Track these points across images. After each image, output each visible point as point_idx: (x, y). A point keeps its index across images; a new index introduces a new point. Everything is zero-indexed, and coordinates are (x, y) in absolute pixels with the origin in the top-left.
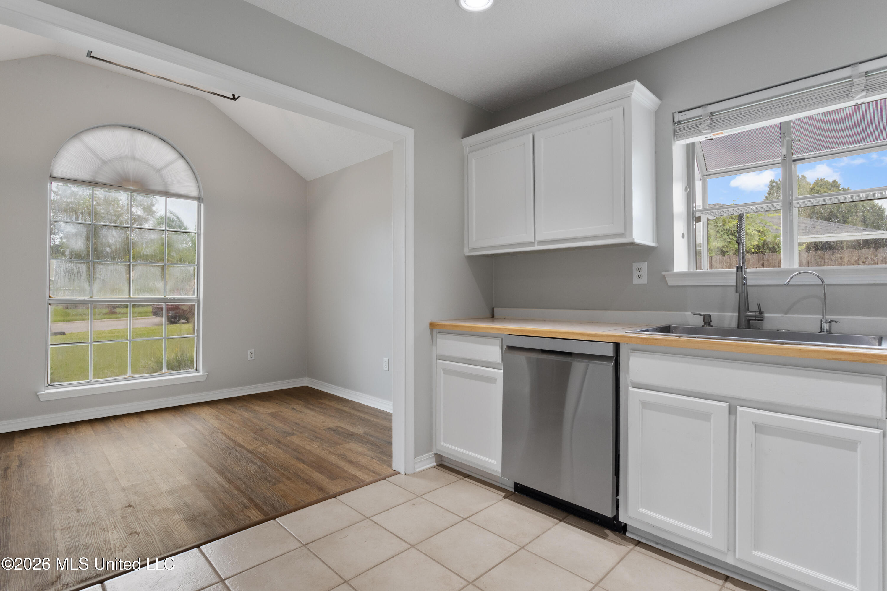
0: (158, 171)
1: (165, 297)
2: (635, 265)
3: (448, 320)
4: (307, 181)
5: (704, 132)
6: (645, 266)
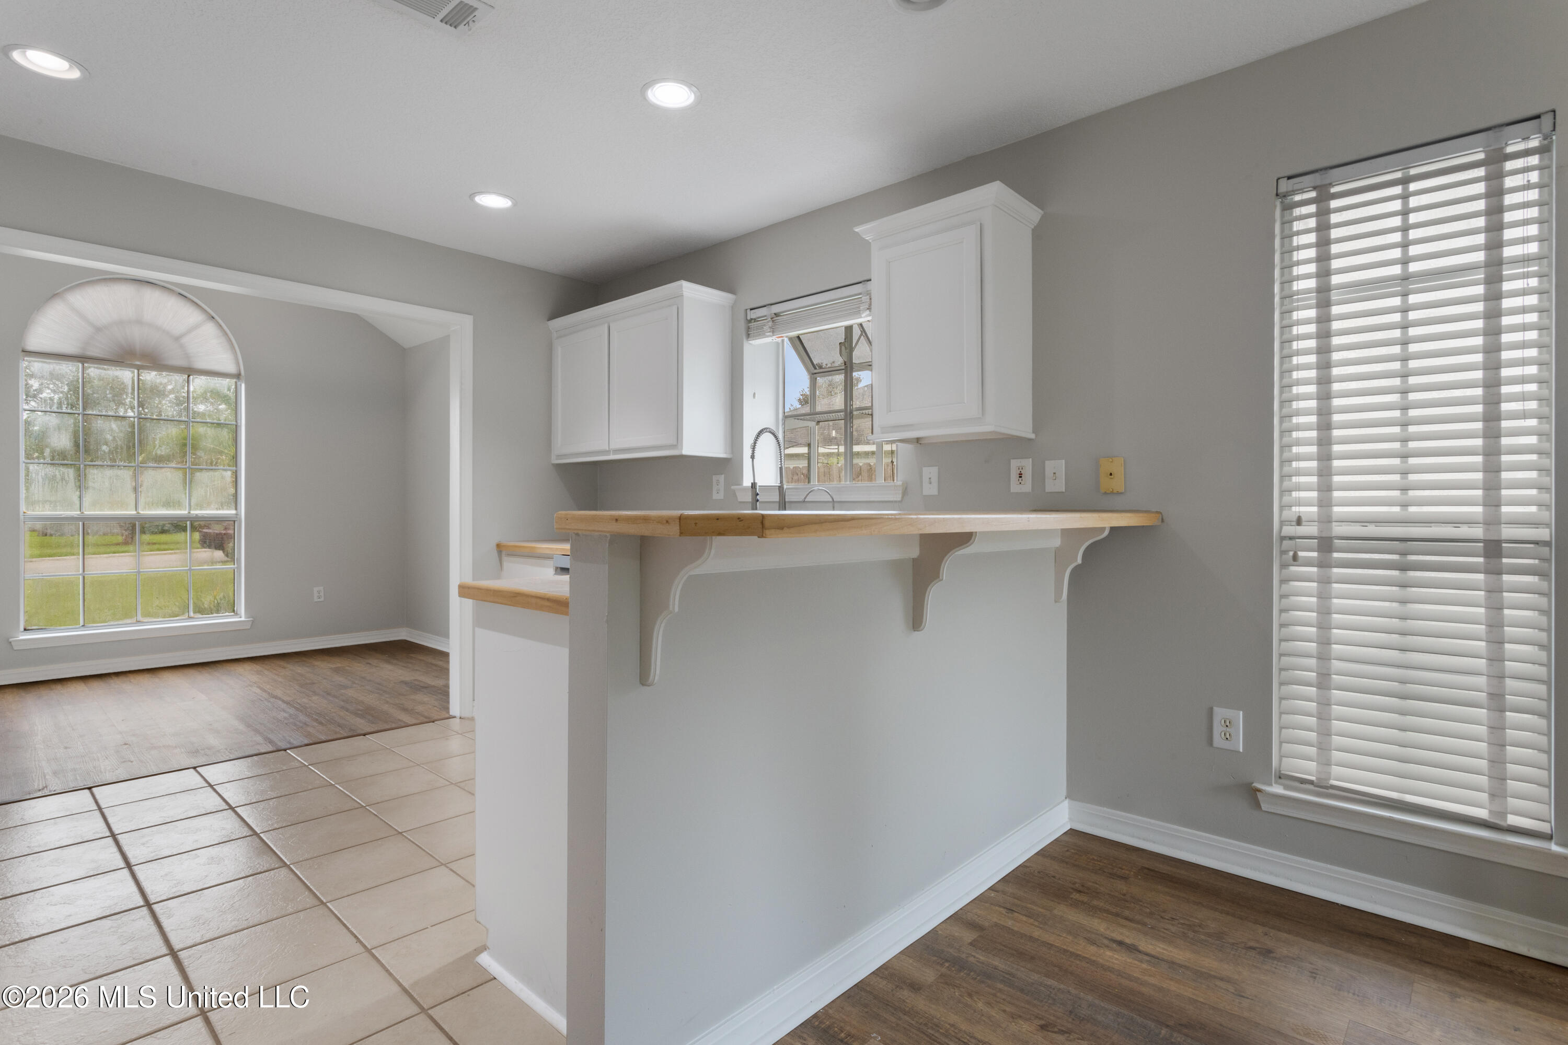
0: (177, 339)
1: (189, 513)
2: (715, 478)
3: (524, 541)
4: (404, 349)
5: (767, 334)
6: (722, 478)
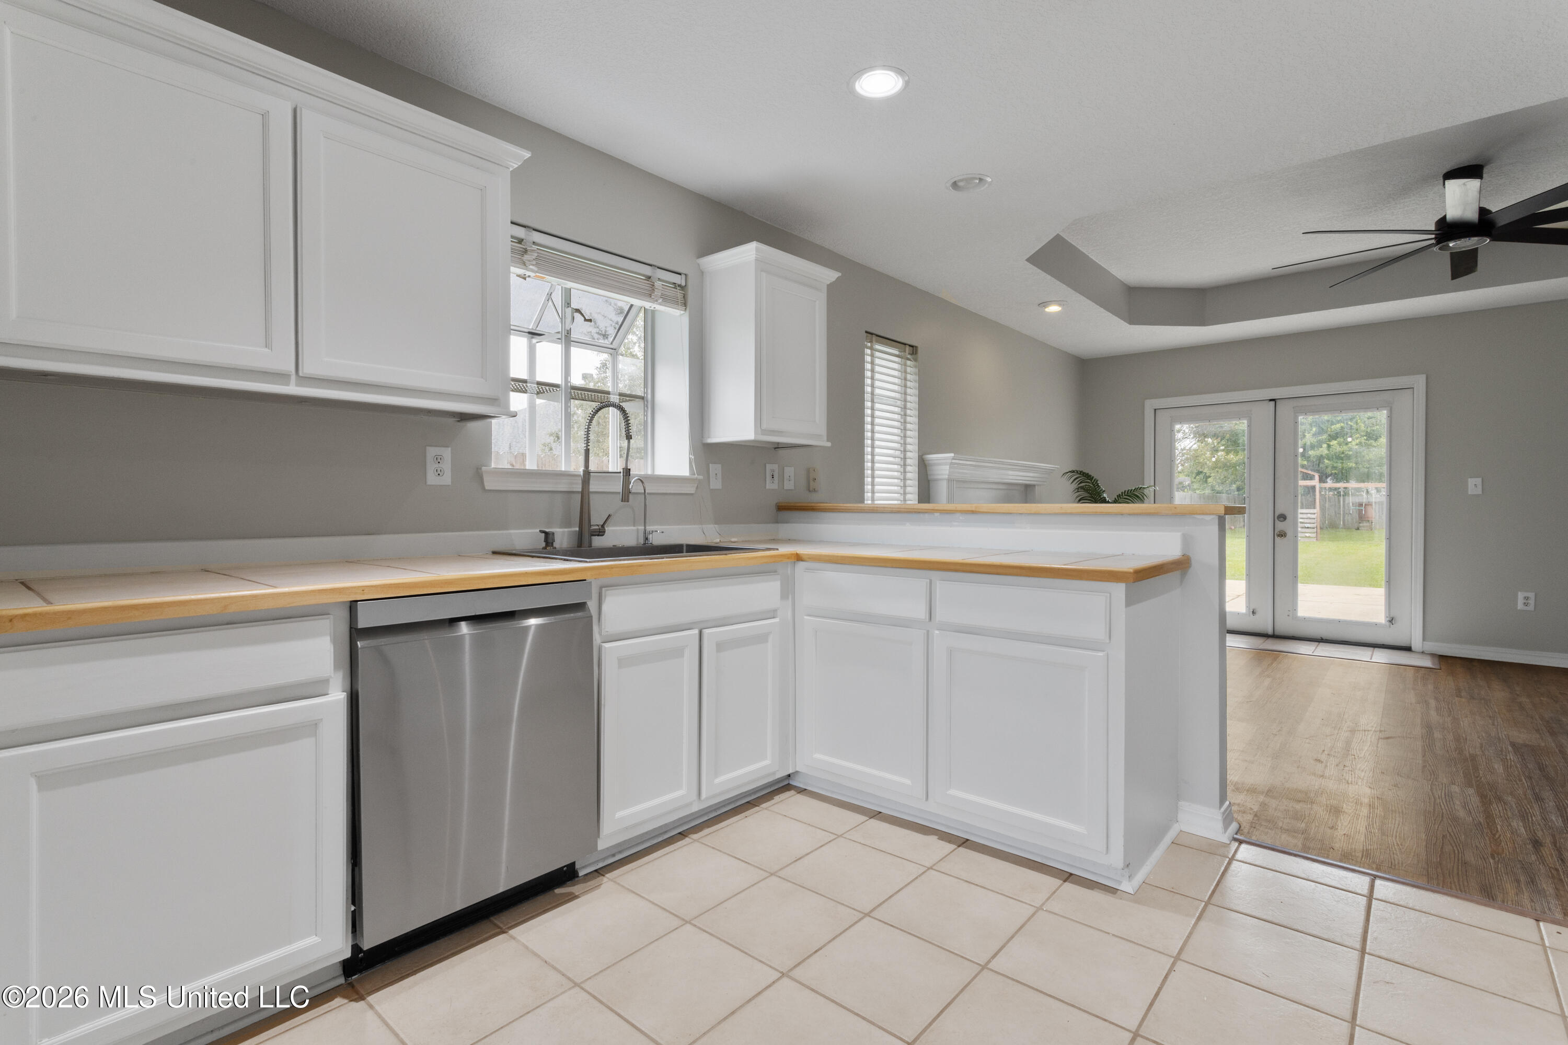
2: (431, 452)
5: (531, 267)
6: (447, 454)
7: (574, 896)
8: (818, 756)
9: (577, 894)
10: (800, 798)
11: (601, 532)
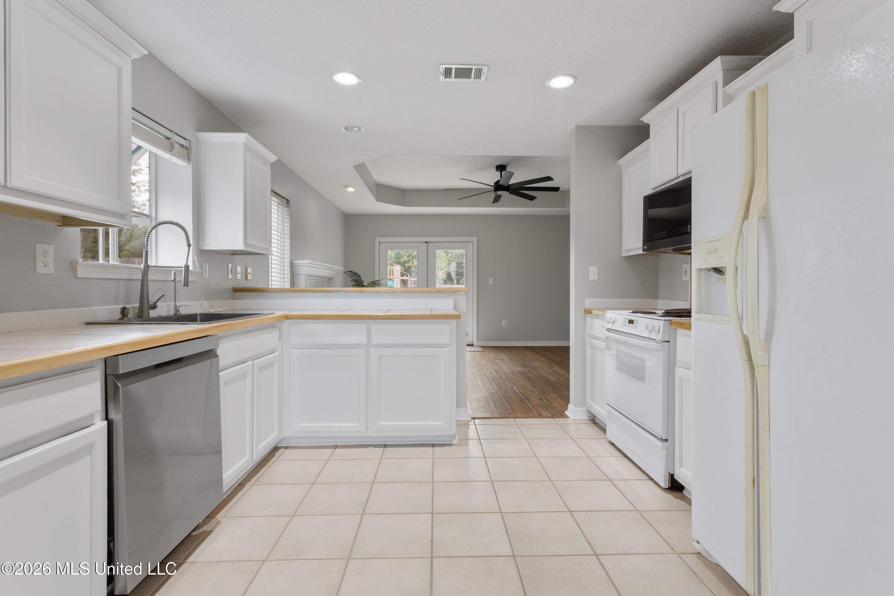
6: (51, 250)
7: (208, 532)
8: (300, 425)
9: (209, 530)
10: (287, 451)
11: (154, 307)
